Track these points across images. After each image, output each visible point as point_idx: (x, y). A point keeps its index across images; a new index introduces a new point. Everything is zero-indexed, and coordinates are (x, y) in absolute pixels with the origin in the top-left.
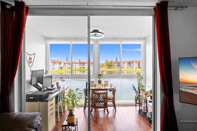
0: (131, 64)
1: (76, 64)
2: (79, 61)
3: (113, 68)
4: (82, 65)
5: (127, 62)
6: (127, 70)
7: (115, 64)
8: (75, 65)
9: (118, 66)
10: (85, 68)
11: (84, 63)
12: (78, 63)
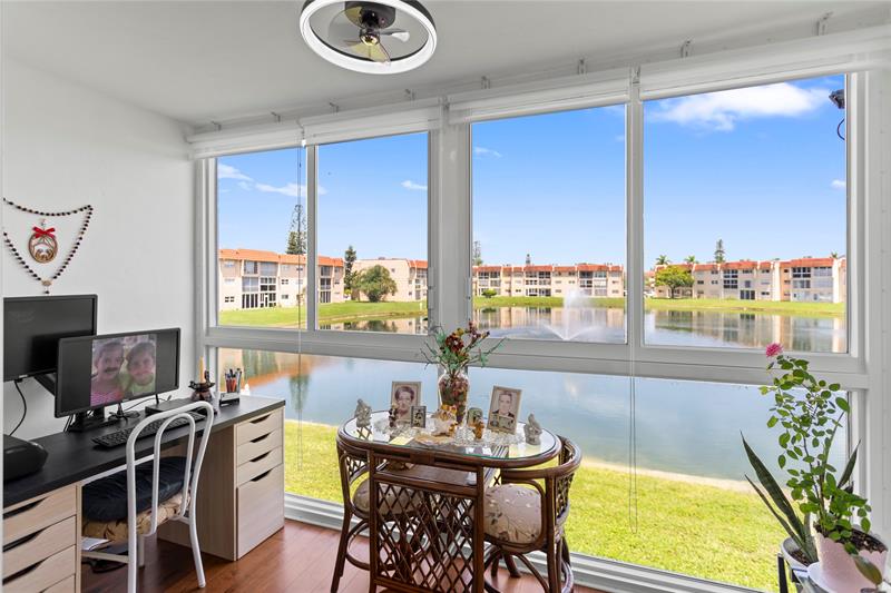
0: (809, 276)
1: (509, 275)
2: (528, 262)
3: (695, 295)
4: (537, 279)
5: (783, 264)
6: (785, 306)
7: (707, 277)
8: (508, 279)
9: (725, 287)
10: (553, 293)
11: (549, 273)
12: (518, 272)
